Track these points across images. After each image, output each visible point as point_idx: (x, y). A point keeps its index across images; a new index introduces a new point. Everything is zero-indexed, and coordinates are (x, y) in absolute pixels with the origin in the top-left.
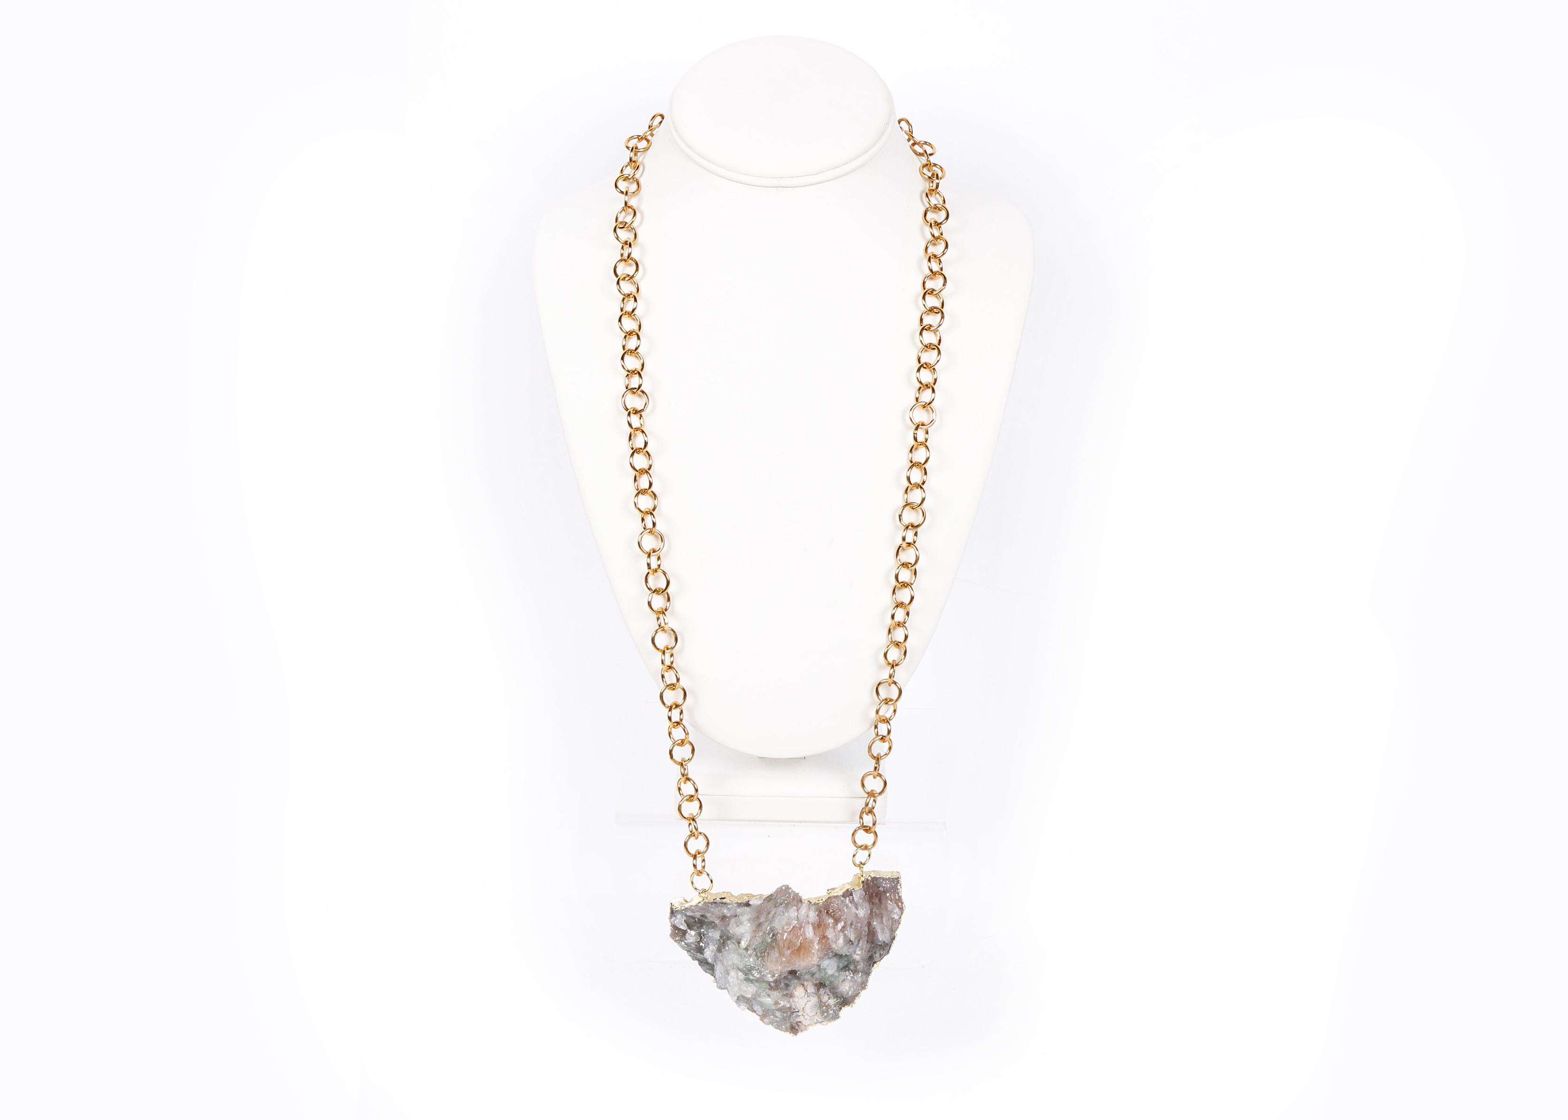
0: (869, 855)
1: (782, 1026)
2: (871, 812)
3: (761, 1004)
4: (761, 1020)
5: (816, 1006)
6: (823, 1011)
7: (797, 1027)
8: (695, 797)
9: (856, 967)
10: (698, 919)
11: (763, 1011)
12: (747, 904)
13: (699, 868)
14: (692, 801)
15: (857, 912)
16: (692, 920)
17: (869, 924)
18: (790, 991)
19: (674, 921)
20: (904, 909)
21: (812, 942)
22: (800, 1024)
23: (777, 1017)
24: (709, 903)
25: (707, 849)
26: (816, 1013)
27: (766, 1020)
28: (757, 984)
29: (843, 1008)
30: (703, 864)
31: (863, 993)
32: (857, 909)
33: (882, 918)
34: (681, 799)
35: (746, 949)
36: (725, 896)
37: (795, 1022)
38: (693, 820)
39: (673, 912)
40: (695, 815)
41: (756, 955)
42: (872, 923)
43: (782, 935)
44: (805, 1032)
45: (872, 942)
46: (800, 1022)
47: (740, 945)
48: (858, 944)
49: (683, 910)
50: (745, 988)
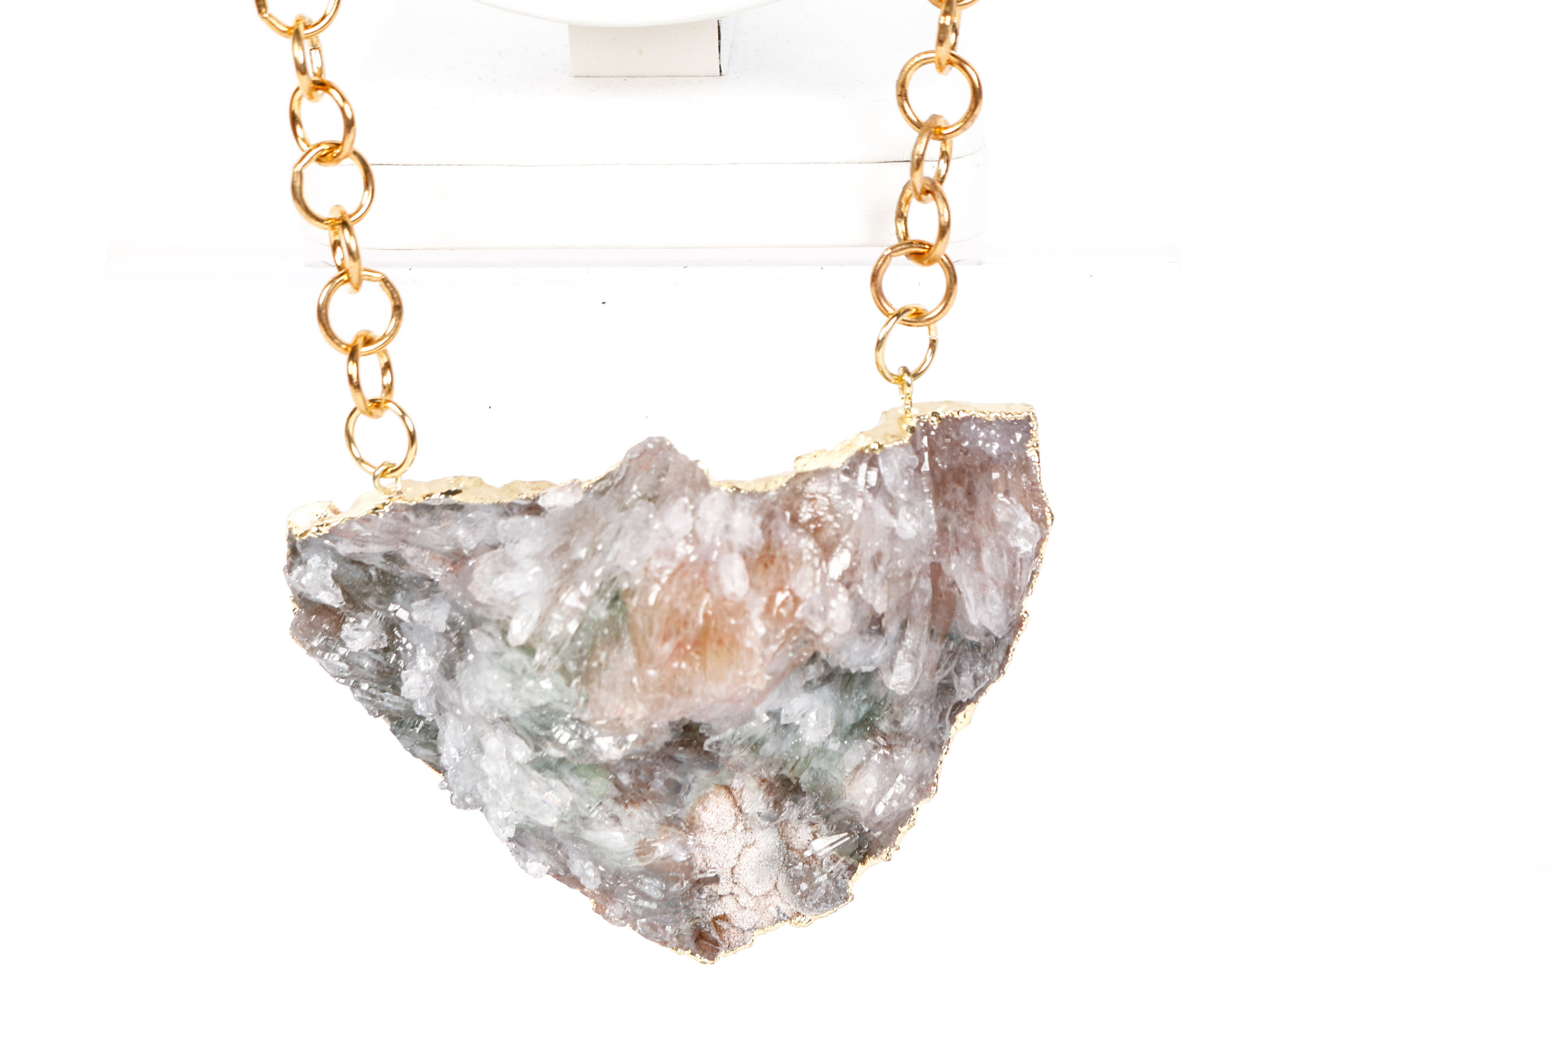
0: (933, 344)
1: (664, 927)
2: (931, 190)
3: (595, 854)
4: (597, 911)
5: (772, 860)
6: (795, 877)
7: (714, 935)
8: (346, 148)
9: (896, 723)
10: (377, 570)
11: (602, 878)
12: (534, 509)
13: (372, 389)
14: (336, 159)
15: (895, 524)
16: (357, 574)
17: (936, 572)
18: (688, 809)
19: (299, 577)
20: (1049, 522)
21: (740, 609)
22: (725, 925)
23: (647, 897)
24: (408, 508)
25: (397, 327)
26: (776, 886)
27: (615, 910)
28: (576, 782)
29: (860, 866)
30: (387, 380)
31: (925, 810)
32: (894, 513)
33: (978, 550)
34: (301, 154)
35: (528, 649)
36: (460, 487)
37: (710, 919)
38: (345, 224)
39: (296, 552)
40: (350, 211)
41: (563, 670)
42: (944, 567)
43: (645, 592)
44: (741, 952)
45: (948, 636)
46: (724, 917)
47: (509, 638)
48: (901, 637)
49: (325, 536)
50: (534, 794)
